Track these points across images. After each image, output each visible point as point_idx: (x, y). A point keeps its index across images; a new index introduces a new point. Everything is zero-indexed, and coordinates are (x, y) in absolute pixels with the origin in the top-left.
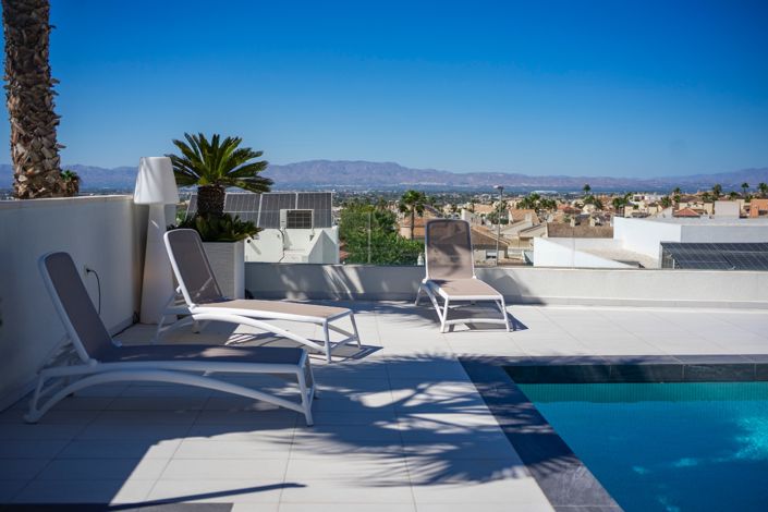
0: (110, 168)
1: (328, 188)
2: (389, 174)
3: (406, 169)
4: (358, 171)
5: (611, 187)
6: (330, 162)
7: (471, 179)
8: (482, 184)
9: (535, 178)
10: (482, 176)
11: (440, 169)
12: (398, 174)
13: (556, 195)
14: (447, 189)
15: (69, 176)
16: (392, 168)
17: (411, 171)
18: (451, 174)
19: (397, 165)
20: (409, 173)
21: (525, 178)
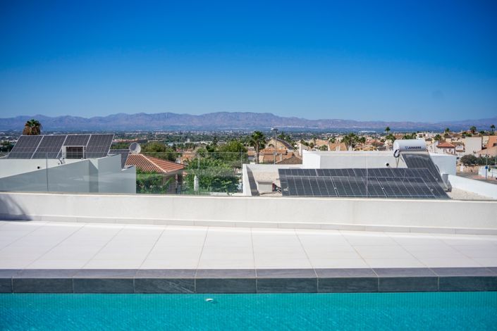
0: (89, 118)
1: (228, 130)
2: (267, 120)
3: (278, 117)
4: (247, 119)
5: (412, 128)
6: (228, 113)
7: (320, 123)
8: (327, 126)
9: (361, 123)
10: (327, 121)
11: (300, 117)
12: (273, 120)
13: (375, 134)
14: (304, 130)
15: (34, 123)
16: (269, 116)
17: (281, 118)
18: (307, 120)
19: (272, 115)
20: (280, 119)
21: (355, 123)
